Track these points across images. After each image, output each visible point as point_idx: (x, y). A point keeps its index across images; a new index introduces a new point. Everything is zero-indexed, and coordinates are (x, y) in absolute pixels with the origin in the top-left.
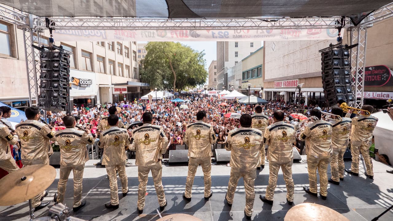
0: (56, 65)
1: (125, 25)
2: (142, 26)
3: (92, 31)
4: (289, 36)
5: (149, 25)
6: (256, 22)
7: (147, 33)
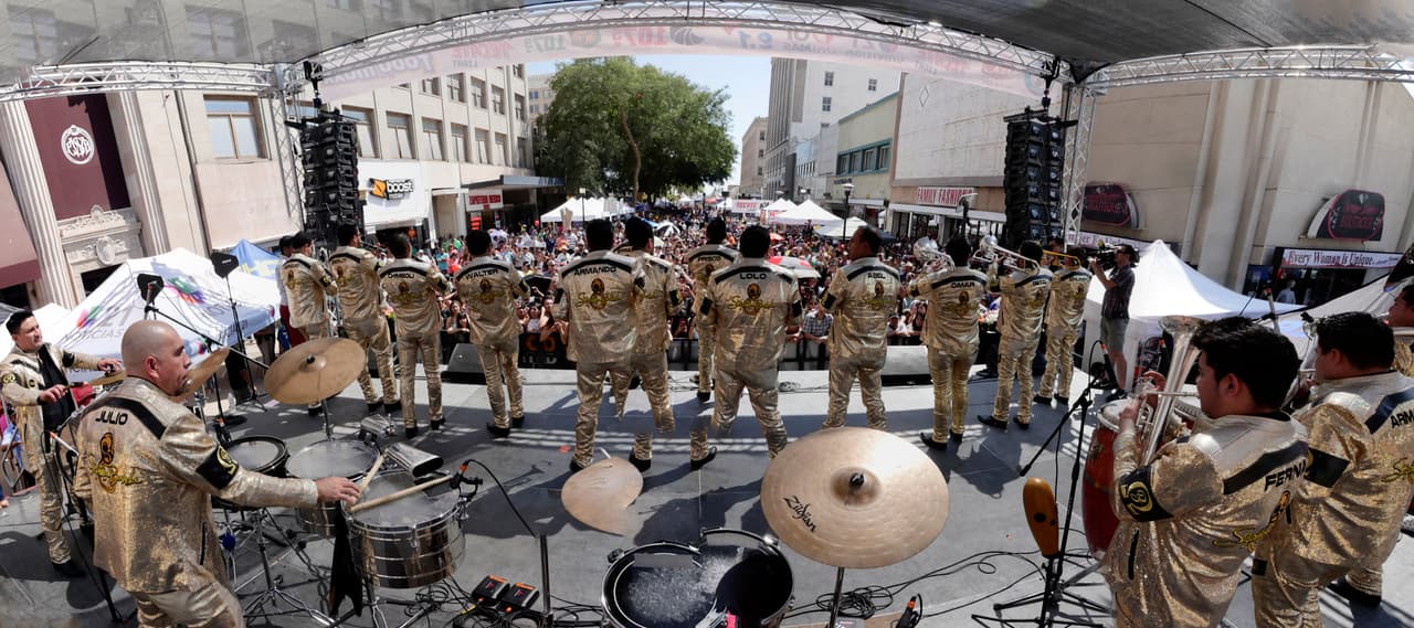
0: (330, 152)
1: (479, 31)
2: (529, 25)
3: (400, 61)
5: (548, 22)
6: (852, 19)
7: (542, 42)
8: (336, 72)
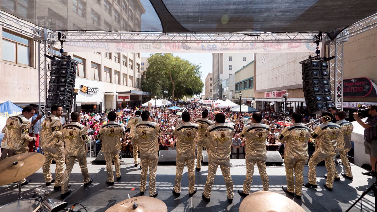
0: (64, 72)
2: (140, 39)
3: (97, 43)
4: (272, 49)
5: (146, 39)
6: (241, 36)
7: (144, 46)
8: (71, 41)
